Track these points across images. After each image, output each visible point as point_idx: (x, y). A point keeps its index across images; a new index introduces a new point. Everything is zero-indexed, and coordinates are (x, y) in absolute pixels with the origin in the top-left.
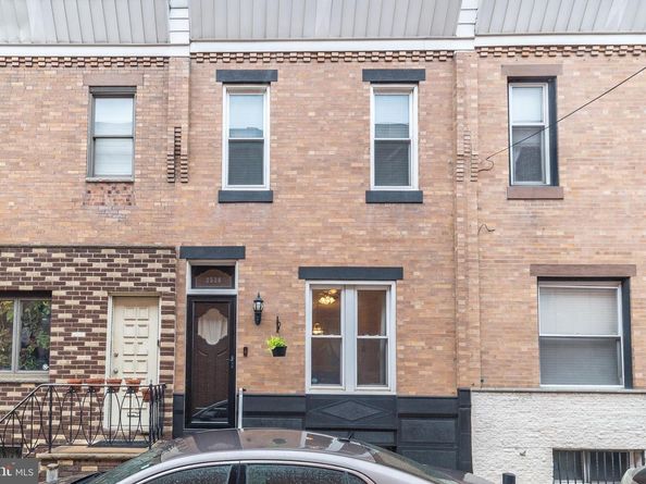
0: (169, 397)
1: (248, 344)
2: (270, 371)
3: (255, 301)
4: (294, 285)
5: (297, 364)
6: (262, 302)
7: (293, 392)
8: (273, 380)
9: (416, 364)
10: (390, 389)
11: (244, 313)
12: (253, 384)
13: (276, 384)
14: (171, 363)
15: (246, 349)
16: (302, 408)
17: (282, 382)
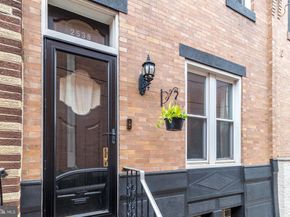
0: (14, 190)
1: (132, 116)
2: (154, 148)
3: (144, 65)
4: (176, 61)
5: (179, 140)
6: (153, 64)
7: (176, 168)
8: (158, 157)
9: (251, 142)
10: (236, 161)
11: (127, 78)
12: (137, 162)
13: (161, 161)
14: (17, 134)
15: (129, 121)
16: (183, 184)
17: (166, 158)
